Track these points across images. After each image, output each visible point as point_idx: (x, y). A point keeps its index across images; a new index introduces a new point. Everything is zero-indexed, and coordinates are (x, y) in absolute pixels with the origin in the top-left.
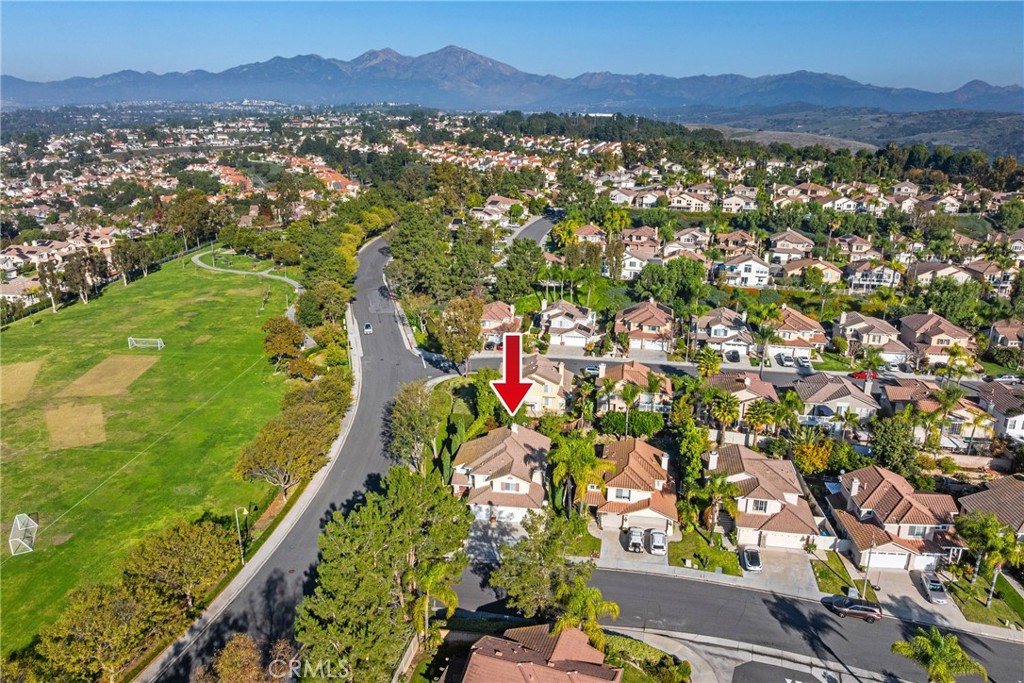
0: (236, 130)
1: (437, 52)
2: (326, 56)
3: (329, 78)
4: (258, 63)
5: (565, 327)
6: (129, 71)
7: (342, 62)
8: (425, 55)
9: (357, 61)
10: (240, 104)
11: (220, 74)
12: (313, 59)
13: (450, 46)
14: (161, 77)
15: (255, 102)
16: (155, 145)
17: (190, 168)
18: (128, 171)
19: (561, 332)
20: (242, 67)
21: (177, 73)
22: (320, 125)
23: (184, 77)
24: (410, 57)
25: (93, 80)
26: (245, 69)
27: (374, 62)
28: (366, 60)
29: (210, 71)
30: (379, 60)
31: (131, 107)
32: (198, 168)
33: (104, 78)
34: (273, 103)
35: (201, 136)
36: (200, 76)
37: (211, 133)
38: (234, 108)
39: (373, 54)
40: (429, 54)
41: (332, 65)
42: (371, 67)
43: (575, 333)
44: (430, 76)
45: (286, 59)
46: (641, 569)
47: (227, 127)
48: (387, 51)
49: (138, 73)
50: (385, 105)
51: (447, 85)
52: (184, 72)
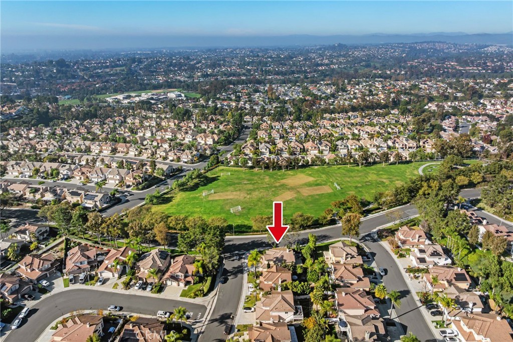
5: (417, 254)
19: (413, 255)
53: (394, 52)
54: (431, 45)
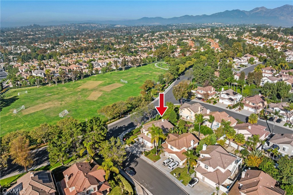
0: (202, 31)
1: (280, 7)
2: (241, 10)
3: (242, 16)
4: (221, 12)
5: (225, 97)
6: (187, 15)
7: (246, 11)
8: (276, 8)
9: (251, 11)
10: (211, 24)
11: (210, 15)
12: (238, 11)
13: (286, 5)
14: (195, 17)
15: (216, 23)
16: (179, 34)
17: (183, 41)
18: (169, 41)
19: (223, 99)
20: (216, 13)
21: (198, 15)
22: (226, 30)
23: (200, 16)
24: (270, 9)
25: (178, 18)
26: (217, 14)
27: (258, 11)
28: (254, 11)
29: (207, 15)
30: (259, 10)
31: (183, 25)
32: (185, 41)
33: (181, 17)
34: (220, 24)
35: (192, 33)
36: (205, 16)
37: (195, 32)
38: (210, 25)
39: (257, 9)
40: (277, 8)
41: (243, 13)
42: (256, 13)
43: (227, 100)
44: (277, 15)
45: (229, 11)
46: (162, 171)
47: (200, 30)
48: (263, 7)
49: (189, 16)
50: (254, 24)
51: (282, 18)
52: (200, 15)
53: (71, 28)
54: (89, 25)
